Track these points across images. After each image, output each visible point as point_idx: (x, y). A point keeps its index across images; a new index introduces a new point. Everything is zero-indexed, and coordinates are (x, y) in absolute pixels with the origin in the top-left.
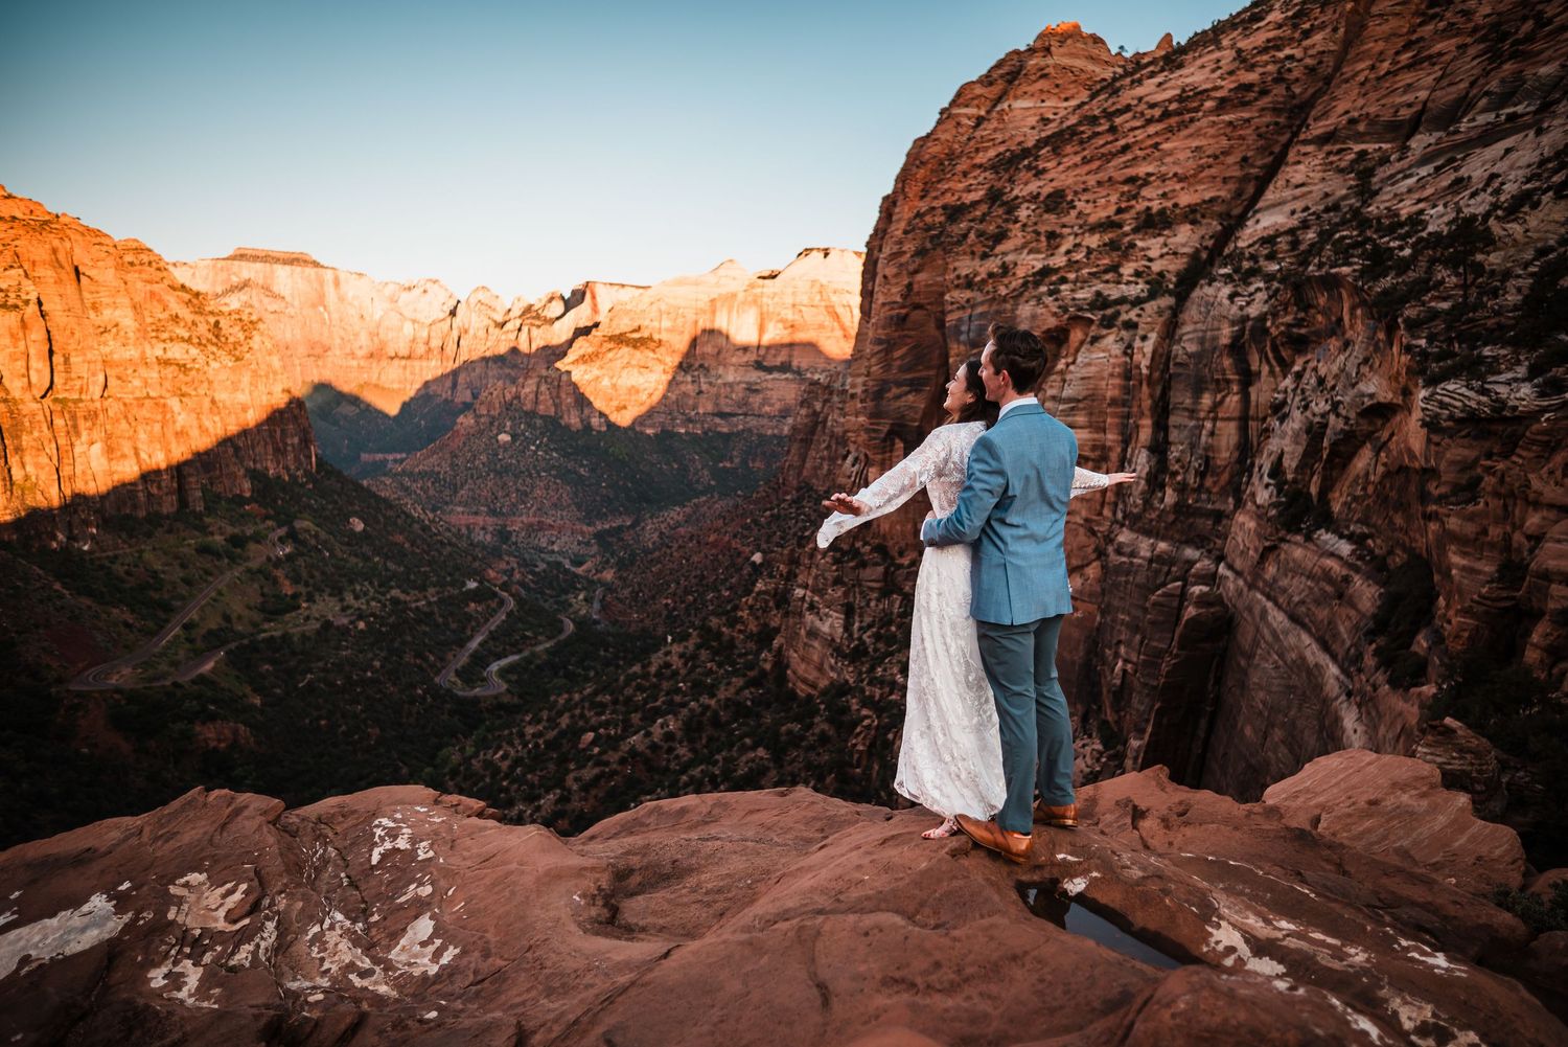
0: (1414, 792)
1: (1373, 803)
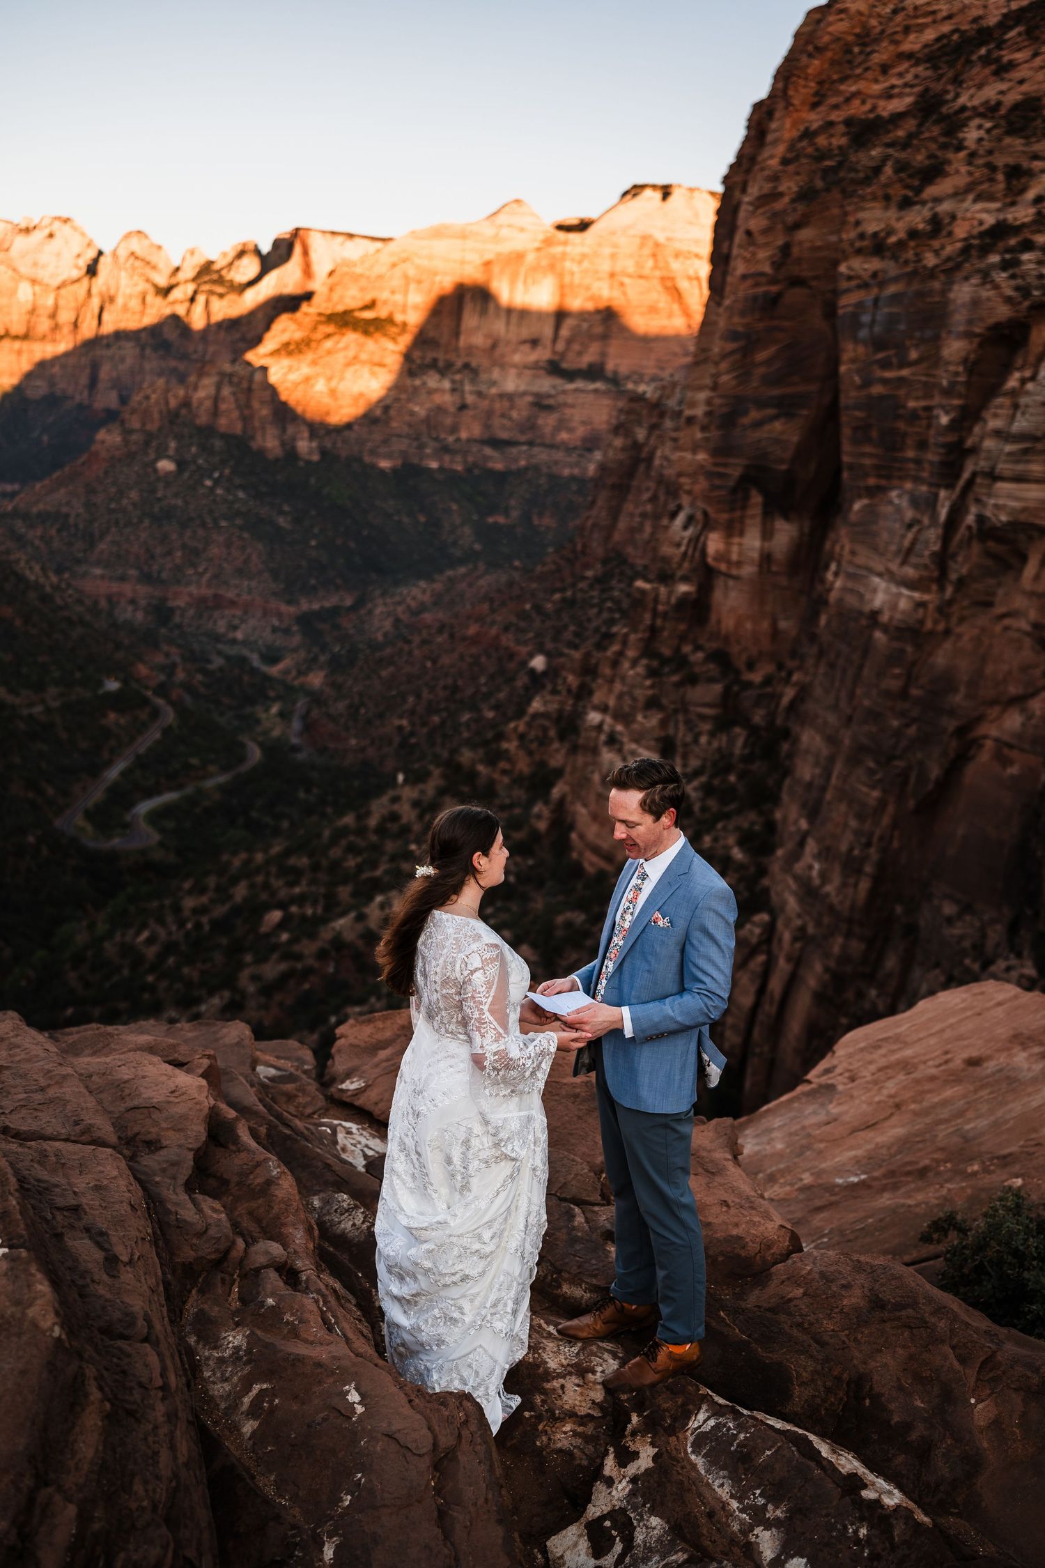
0: (1037, 1050)
1: (974, 1062)
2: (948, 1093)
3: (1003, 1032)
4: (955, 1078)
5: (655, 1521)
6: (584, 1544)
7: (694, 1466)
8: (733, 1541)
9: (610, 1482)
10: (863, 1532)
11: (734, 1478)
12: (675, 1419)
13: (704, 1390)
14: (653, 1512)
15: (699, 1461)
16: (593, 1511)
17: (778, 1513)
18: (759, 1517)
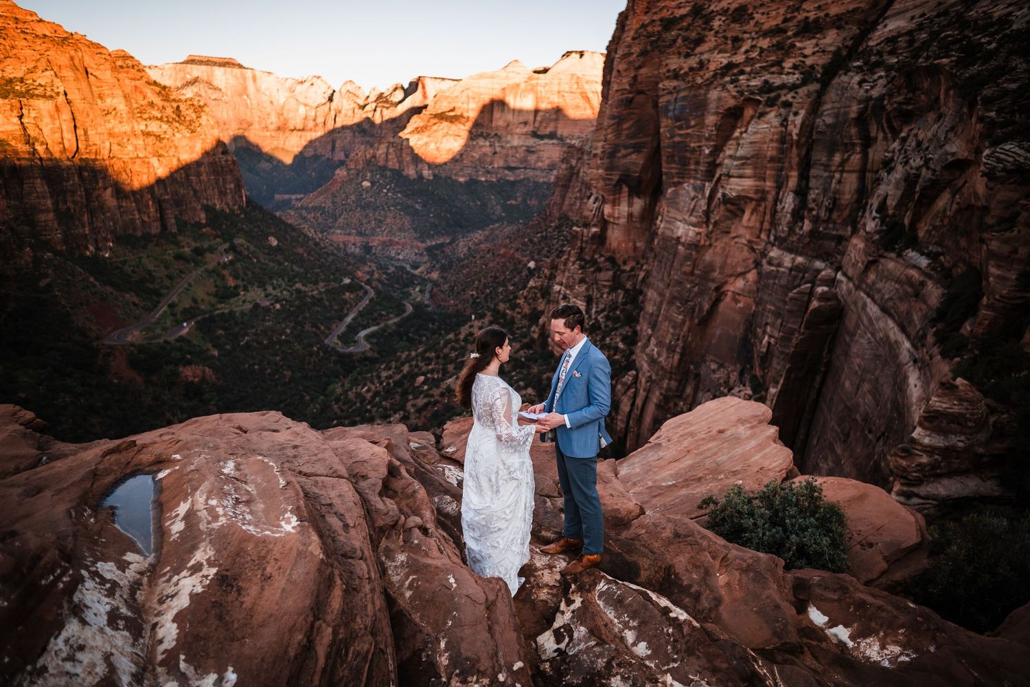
0: (748, 425)
1: (721, 432)
2: (710, 445)
3: (734, 418)
4: (713, 439)
5: (582, 628)
6: (552, 639)
7: (599, 605)
8: (615, 636)
9: (563, 613)
10: (671, 631)
11: (616, 610)
12: (590, 586)
13: (602, 574)
14: (581, 624)
15: (601, 603)
16: (556, 625)
17: (635, 624)
18: (626, 626)
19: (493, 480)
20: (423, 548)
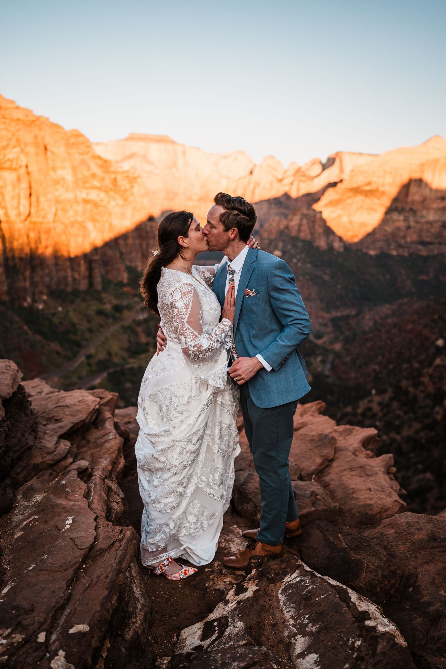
5: (240, 624)
6: (199, 633)
7: (278, 600)
8: (281, 641)
9: (227, 602)
10: (358, 643)
11: (297, 609)
12: (276, 574)
13: (300, 562)
14: (241, 619)
15: (282, 598)
16: (212, 617)
17: (314, 629)
18: (302, 630)
19: (164, 409)
20: (68, 489)
